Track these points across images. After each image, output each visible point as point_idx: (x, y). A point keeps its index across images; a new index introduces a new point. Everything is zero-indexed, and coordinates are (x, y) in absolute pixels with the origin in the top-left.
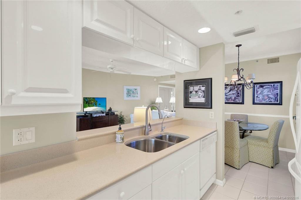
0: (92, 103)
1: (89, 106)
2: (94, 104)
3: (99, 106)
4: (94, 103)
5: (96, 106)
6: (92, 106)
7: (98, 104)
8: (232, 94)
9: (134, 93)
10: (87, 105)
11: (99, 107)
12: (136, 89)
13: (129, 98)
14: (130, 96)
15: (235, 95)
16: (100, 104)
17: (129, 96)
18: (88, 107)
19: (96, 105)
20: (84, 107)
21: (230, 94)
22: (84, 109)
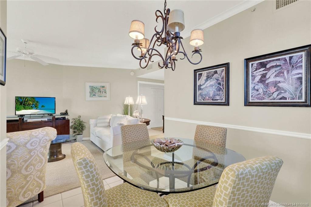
0: (29, 105)
1: (25, 109)
2: (33, 106)
3: (42, 108)
4: (33, 104)
5: (37, 109)
6: (30, 109)
7: (40, 106)
8: (209, 86)
9: (100, 92)
10: (22, 106)
11: (42, 110)
12: (103, 87)
13: (94, 99)
14: (95, 95)
15: (214, 87)
16: (43, 106)
17: (93, 95)
18: (23, 109)
19: (36, 107)
20: (17, 109)
21: (206, 87)
22: (17, 112)
